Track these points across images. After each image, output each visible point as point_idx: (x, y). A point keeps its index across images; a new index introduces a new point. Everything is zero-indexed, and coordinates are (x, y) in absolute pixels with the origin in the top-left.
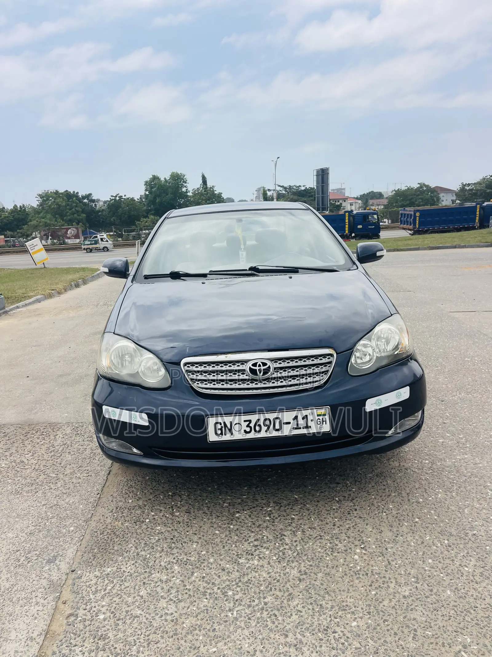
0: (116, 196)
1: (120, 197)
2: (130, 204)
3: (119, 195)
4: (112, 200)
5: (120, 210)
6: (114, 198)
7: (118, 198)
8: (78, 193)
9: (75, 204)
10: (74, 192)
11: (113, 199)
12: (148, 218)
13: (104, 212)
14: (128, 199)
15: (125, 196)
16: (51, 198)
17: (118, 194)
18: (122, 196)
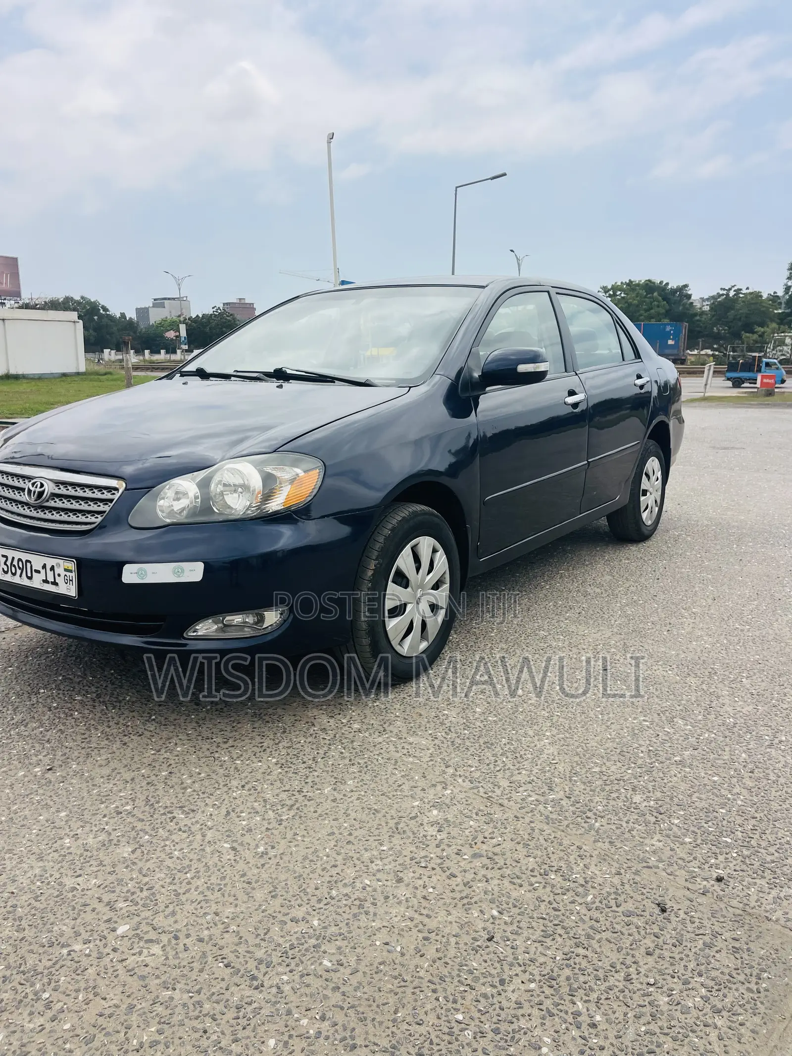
0: (730, 289)
1: (738, 291)
2: (753, 304)
3: (736, 288)
4: (719, 295)
5: (731, 314)
6: (725, 292)
7: (732, 293)
8: (667, 284)
9: (656, 303)
10: (661, 282)
11: (723, 295)
12: (768, 327)
13: (704, 316)
14: (751, 293)
15: (748, 288)
16: (619, 292)
17: (734, 286)
18: (741, 290)
